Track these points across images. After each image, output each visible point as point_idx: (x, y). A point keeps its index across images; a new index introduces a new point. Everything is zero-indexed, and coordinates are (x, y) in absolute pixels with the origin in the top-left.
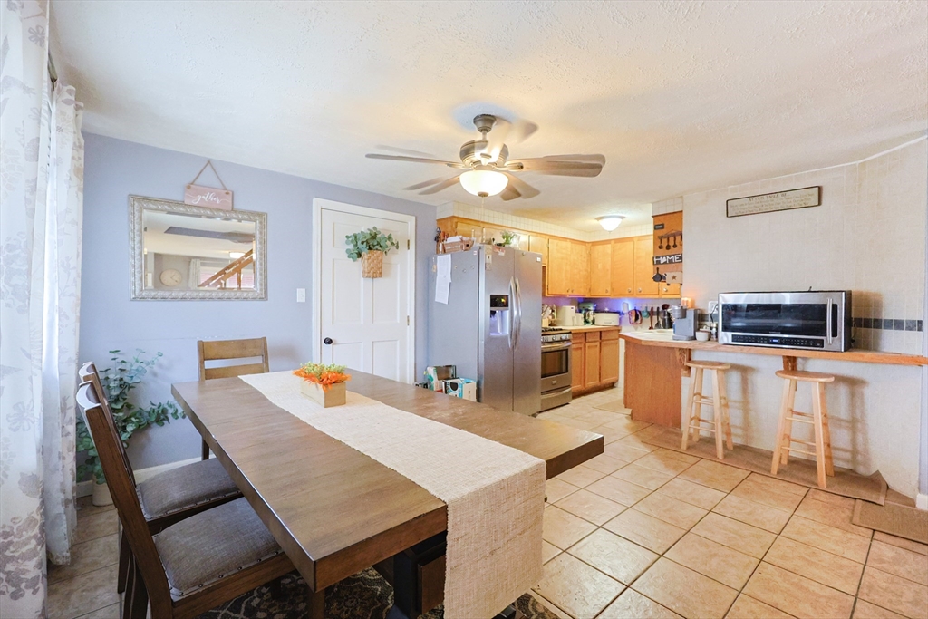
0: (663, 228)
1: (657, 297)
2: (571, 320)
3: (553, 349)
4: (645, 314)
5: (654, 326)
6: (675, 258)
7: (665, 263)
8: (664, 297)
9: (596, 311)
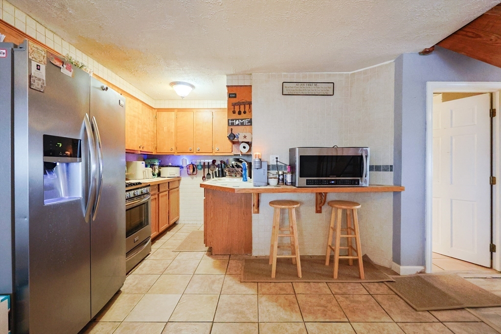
0: (235, 97)
1: (211, 154)
2: (142, 174)
3: (135, 205)
4: (200, 167)
5: (206, 176)
6: (246, 122)
7: (238, 125)
8: (216, 154)
9: (161, 166)
